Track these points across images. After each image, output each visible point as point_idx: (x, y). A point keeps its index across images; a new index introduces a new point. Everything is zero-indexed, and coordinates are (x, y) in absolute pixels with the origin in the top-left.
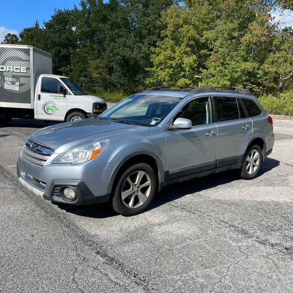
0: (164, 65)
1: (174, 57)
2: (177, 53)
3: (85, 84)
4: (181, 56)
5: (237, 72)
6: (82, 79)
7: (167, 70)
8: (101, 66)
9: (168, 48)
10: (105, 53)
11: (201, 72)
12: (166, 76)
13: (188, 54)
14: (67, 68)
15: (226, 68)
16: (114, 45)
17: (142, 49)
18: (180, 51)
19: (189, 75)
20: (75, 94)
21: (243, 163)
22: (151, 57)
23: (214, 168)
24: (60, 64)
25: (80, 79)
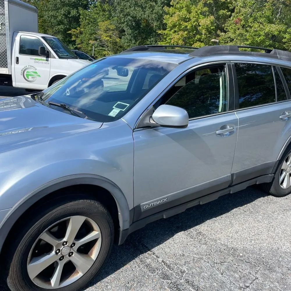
0: (178, 28)
1: (190, 18)
2: (193, 13)
3: (95, 48)
4: (197, 16)
5: (260, 36)
6: (91, 42)
7: (181, 33)
8: (111, 28)
9: (183, 8)
10: (116, 13)
11: (218, 36)
12: (179, 39)
13: (205, 16)
14: (77, 30)
15: (247, 31)
16: (125, 4)
17: (154, 9)
18: (196, 11)
19: (206, 39)
20: (60, 57)
21: (275, 173)
22: (164, 18)
23: (227, 186)
24: (70, 26)
25: (90, 42)
